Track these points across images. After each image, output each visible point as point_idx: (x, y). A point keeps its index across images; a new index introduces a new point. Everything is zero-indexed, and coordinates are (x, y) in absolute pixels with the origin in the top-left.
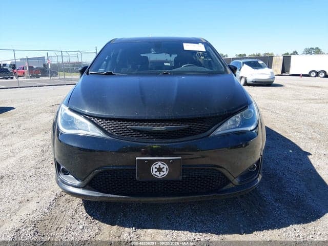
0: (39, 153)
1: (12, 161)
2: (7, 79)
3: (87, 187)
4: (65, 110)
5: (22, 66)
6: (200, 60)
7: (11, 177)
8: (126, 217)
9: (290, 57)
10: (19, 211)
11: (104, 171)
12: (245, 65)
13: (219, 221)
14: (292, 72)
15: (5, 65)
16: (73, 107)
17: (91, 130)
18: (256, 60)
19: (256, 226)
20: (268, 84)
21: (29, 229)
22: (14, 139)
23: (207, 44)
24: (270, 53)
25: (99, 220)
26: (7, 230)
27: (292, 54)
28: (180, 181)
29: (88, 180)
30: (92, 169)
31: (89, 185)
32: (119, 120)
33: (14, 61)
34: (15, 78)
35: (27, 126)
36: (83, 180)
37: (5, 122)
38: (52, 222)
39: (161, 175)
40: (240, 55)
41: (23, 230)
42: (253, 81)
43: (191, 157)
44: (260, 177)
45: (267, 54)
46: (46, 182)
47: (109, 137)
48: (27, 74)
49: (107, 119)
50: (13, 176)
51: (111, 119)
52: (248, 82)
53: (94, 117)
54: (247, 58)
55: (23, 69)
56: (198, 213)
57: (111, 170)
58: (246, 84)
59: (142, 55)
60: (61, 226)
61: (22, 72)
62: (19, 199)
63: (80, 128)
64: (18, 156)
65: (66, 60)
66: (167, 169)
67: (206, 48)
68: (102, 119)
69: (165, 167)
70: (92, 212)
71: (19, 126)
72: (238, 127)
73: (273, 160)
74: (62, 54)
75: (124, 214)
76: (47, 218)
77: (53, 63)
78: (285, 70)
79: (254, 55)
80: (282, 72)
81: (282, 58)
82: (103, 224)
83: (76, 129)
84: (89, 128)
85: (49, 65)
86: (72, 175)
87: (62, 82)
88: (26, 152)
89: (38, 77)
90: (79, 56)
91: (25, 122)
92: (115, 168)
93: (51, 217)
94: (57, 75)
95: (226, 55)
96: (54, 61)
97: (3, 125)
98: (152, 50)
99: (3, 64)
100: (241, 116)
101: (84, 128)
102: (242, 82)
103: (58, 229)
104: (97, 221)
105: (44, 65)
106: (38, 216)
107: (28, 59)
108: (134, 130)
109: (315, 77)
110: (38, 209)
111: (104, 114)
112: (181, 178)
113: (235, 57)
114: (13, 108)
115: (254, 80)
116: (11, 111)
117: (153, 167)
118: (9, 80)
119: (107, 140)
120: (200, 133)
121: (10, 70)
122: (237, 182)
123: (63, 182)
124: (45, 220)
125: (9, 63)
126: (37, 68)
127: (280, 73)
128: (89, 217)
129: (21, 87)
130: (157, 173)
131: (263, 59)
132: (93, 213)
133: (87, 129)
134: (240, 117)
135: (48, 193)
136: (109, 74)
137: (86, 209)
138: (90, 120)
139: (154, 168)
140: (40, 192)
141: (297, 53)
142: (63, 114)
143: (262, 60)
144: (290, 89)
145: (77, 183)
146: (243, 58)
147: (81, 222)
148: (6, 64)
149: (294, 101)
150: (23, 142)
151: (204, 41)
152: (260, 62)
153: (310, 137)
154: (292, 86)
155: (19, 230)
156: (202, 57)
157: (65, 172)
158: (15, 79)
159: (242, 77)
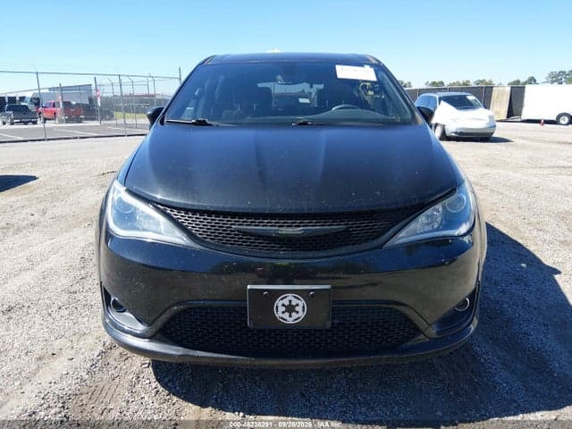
0: (77, 263)
1: (28, 277)
2: (26, 123)
3: (159, 335)
4: (119, 192)
5: (53, 101)
6: (367, 98)
7: (25, 309)
8: (227, 392)
9: (524, 87)
10: (37, 375)
11: (189, 308)
12: (442, 102)
13: (397, 403)
14: (525, 116)
15: (22, 99)
16: (135, 188)
17: (166, 231)
18: (463, 94)
19: (466, 414)
20: (484, 137)
21: (53, 411)
22: (34, 236)
23: (379, 68)
24: (487, 80)
25: (179, 397)
26: (14, 412)
27: (525, 83)
28: (327, 330)
29: (159, 323)
30: (167, 305)
31: (162, 333)
32: (217, 213)
33: (37, 91)
34: (39, 122)
35: (57, 211)
36: (149, 324)
37: (18, 204)
38: (94, 397)
39: (292, 319)
40: (434, 83)
41: (42, 413)
42: (456, 133)
43: (350, 283)
44: (476, 321)
45: (482, 82)
46: (86, 319)
47: (198, 247)
48: (60, 116)
49: (194, 212)
50: (29, 307)
51: (202, 212)
52: (448, 133)
53: (172, 207)
54: (445, 89)
55: (54, 106)
56: (360, 386)
57: (200, 308)
58: (445, 137)
59: (260, 85)
60: (110, 407)
61: (52, 111)
62: (37, 350)
63: (146, 226)
64: (40, 269)
65: (127, 90)
66: (304, 307)
67: (377, 75)
68: (187, 211)
69: (301, 304)
70: (166, 380)
71: (44, 212)
72: (438, 230)
73: (495, 284)
74: (120, 80)
75: (224, 386)
76: (85, 390)
77: (105, 95)
78: (513, 111)
79: (458, 83)
80: (509, 116)
81: (508, 89)
82: (186, 404)
83: (138, 229)
84: (162, 228)
85: (99, 100)
86: (132, 313)
87: (121, 131)
88: (53, 261)
89: (80, 121)
90: (151, 84)
91: (55, 203)
92: (208, 303)
93: (93, 389)
94: (112, 117)
95: (409, 83)
96: (107, 92)
97: (17, 209)
98: (279, 77)
99: (20, 98)
100: (444, 207)
101: (153, 228)
102: (438, 133)
103: (105, 413)
104: (175, 399)
105: (90, 100)
106: (68, 386)
107: (62, 89)
108: (245, 233)
109: (567, 124)
110: (71, 373)
111: (190, 203)
112: (329, 325)
113: (425, 87)
114: (34, 178)
115: (458, 131)
116: (30, 183)
117: (279, 303)
118: (30, 126)
119: (194, 251)
120: (367, 240)
121: (32, 107)
122: (433, 332)
123: (116, 326)
124: (81, 394)
125: (29, 95)
126: (77, 104)
127: (504, 117)
128: (161, 389)
129: (48, 140)
130: (286, 316)
131: (474, 91)
132: (169, 381)
133: (158, 229)
134: (441, 209)
135: (90, 340)
136: (201, 123)
137: (156, 374)
138: (164, 213)
139: (280, 305)
140: (74, 338)
141: (535, 80)
142: (116, 198)
143: (474, 94)
144: (523, 147)
145: (140, 328)
146: (440, 90)
147: (146, 399)
148: (24, 98)
149: (530, 171)
150: (49, 242)
151: (374, 62)
152: (471, 98)
153: (562, 239)
154: (526, 142)
155: (34, 413)
156: (371, 93)
157: (119, 308)
158: (40, 124)
159: (436, 125)
